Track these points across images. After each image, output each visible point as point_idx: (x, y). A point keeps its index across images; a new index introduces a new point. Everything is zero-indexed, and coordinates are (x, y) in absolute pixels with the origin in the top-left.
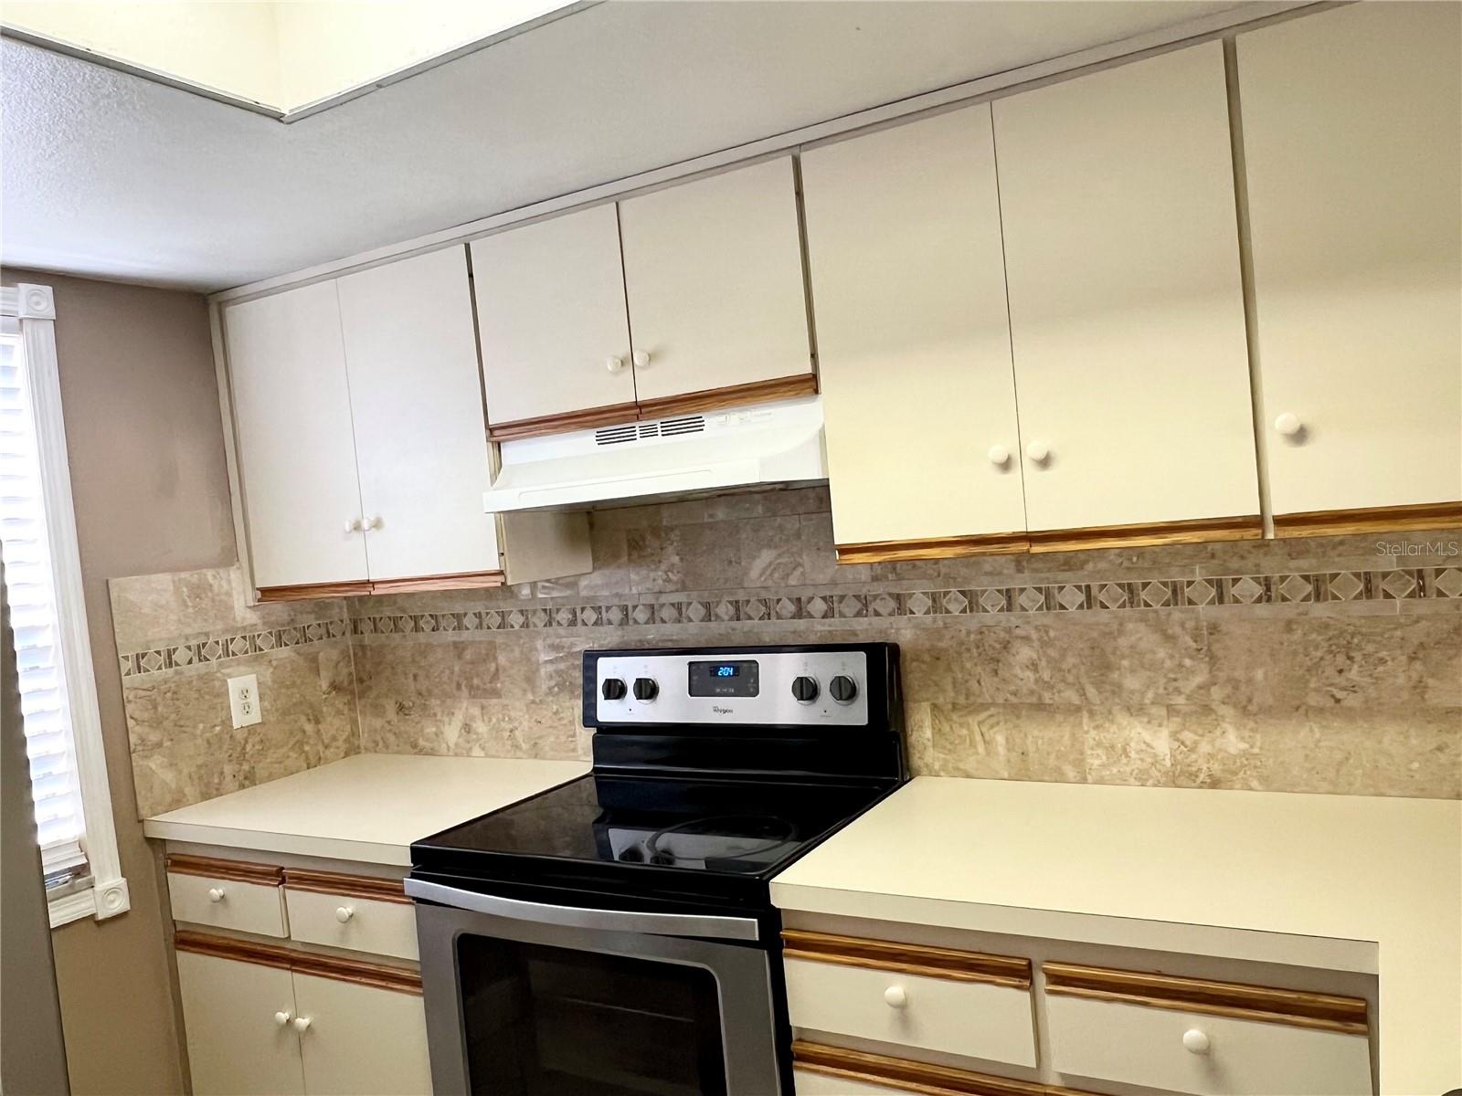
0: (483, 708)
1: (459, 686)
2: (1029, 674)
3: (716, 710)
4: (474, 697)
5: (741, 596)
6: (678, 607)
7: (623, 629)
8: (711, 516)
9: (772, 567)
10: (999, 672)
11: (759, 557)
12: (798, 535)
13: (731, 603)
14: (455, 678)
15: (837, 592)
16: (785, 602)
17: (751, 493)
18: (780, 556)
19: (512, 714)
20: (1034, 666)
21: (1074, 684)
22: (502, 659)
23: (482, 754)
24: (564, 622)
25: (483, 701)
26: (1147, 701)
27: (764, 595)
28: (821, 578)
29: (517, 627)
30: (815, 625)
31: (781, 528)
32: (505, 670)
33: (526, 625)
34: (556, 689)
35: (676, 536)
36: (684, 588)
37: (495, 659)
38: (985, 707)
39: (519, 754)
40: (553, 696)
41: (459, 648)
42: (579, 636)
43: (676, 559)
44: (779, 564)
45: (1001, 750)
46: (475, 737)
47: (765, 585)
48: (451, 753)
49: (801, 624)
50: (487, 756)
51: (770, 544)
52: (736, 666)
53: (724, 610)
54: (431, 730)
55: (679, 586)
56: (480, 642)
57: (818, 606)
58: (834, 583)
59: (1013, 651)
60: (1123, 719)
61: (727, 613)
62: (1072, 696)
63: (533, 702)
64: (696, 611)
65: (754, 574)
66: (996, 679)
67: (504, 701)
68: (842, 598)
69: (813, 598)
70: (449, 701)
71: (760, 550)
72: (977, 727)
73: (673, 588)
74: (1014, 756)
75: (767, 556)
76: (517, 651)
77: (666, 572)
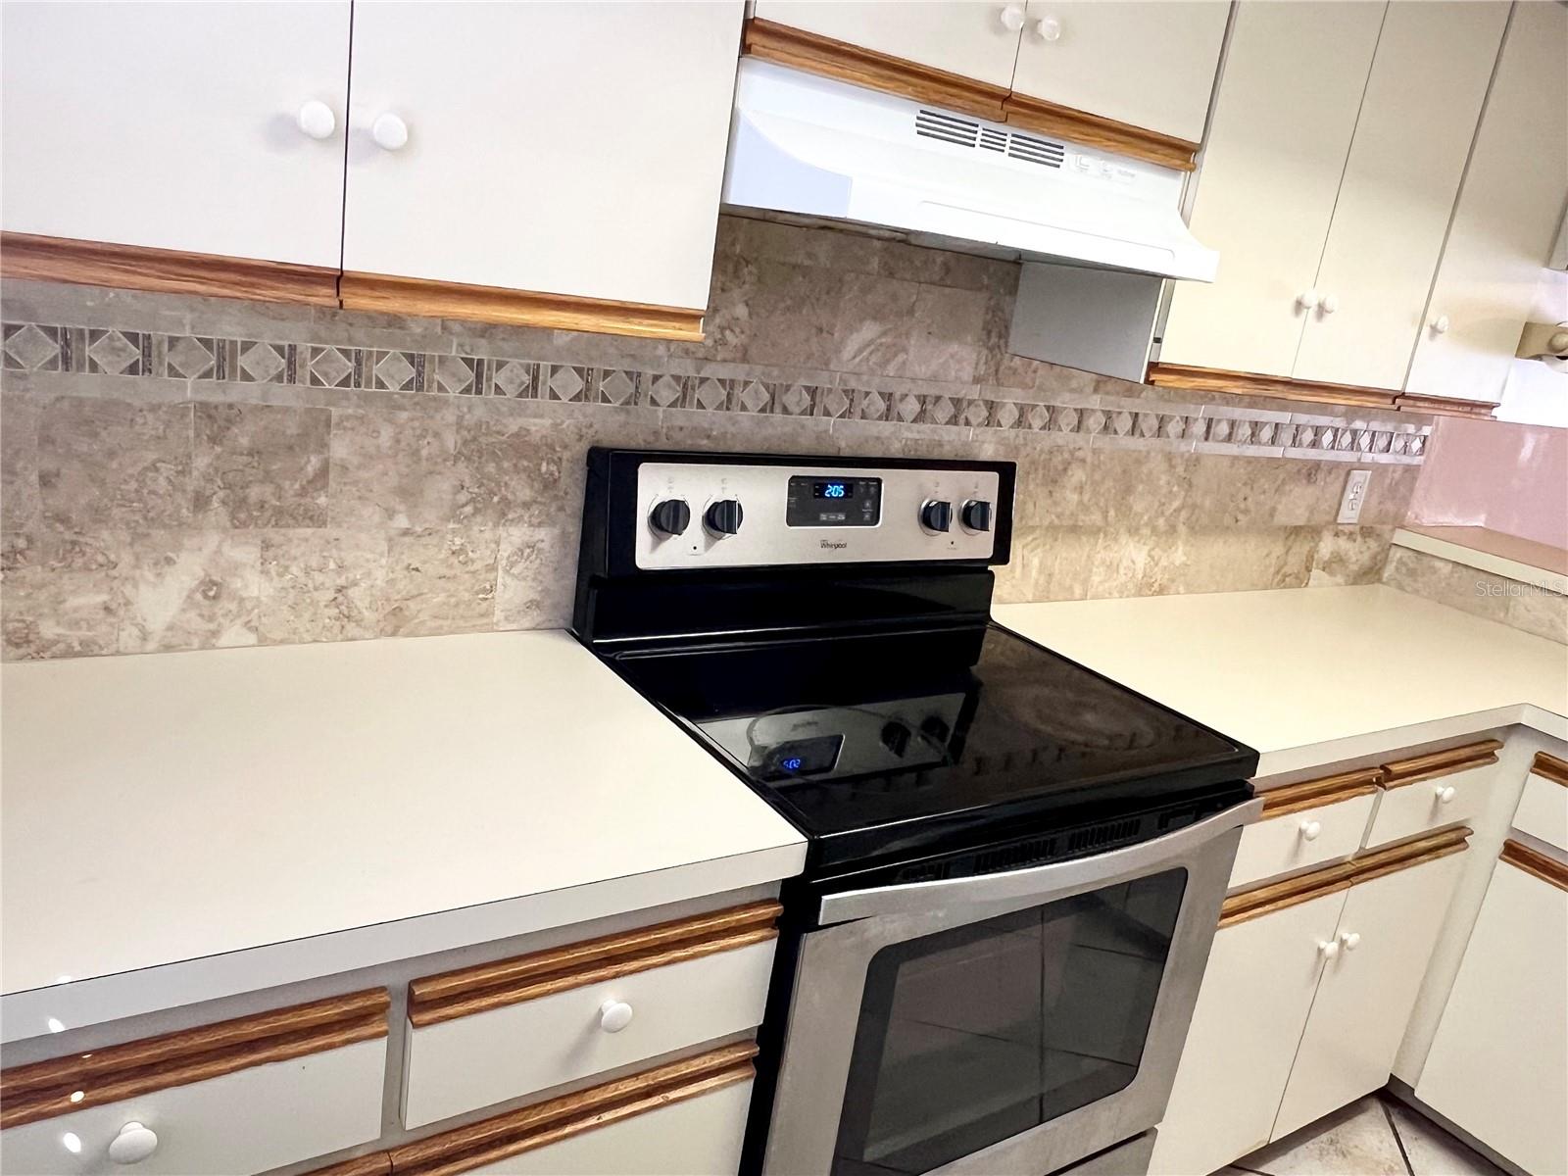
0: (266, 545)
1: (200, 502)
2: (1075, 497)
3: (825, 545)
4: (244, 525)
5: (822, 381)
6: (729, 384)
7: (628, 412)
8: (810, 255)
9: (873, 347)
10: (1054, 494)
11: (857, 331)
12: (911, 312)
13: (807, 389)
14: (192, 484)
15: (933, 391)
16: (876, 397)
17: (871, 237)
18: (884, 333)
19: (349, 558)
20: (1080, 489)
21: (1101, 508)
22: (340, 449)
23: (252, 639)
24: (511, 392)
25: (271, 533)
26: (1142, 522)
27: (853, 384)
28: (922, 371)
29: (393, 388)
30: (903, 431)
31: (894, 298)
32: (345, 468)
33: (417, 384)
34: (469, 509)
35: (750, 273)
36: (744, 357)
37: (323, 446)
38: (1033, 529)
39: (352, 629)
40: (460, 522)
41: (215, 421)
42: (542, 416)
43: (741, 311)
44: (881, 344)
45: (1034, 573)
46: (233, 606)
47: (857, 370)
48: (151, 646)
49: (886, 428)
50: (263, 641)
51: (877, 316)
52: (849, 484)
53: (796, 399)
54: (86, 599)
55: (739, 355)
56: (286, 410)
57: (911, 407)
58: (934, 379)
59: (1070, 473)
60: (1124, 539)
61: (798, 404)
62: (1096, 518)
63: (406, 533)
64: (753, 397)
65: (847, 353)
66: (1049, 501)
67: (331, 531)
68: (938, 399)
69: (907, 395)
70: (159, 535)
71: (862, 320)
72: (1020, 549)
73: (729, 356)
74: (1042, 580)
75: (869, 331)
76: (386, 434)
77: (722, 329)
